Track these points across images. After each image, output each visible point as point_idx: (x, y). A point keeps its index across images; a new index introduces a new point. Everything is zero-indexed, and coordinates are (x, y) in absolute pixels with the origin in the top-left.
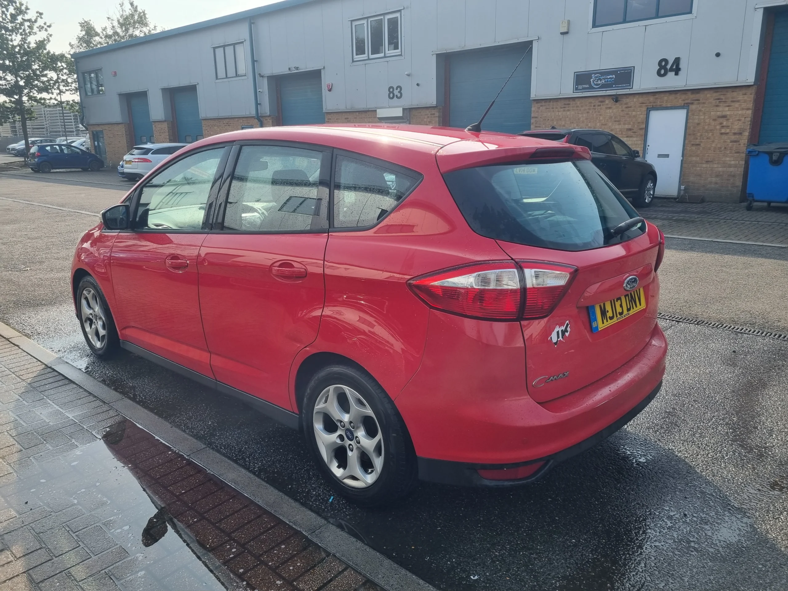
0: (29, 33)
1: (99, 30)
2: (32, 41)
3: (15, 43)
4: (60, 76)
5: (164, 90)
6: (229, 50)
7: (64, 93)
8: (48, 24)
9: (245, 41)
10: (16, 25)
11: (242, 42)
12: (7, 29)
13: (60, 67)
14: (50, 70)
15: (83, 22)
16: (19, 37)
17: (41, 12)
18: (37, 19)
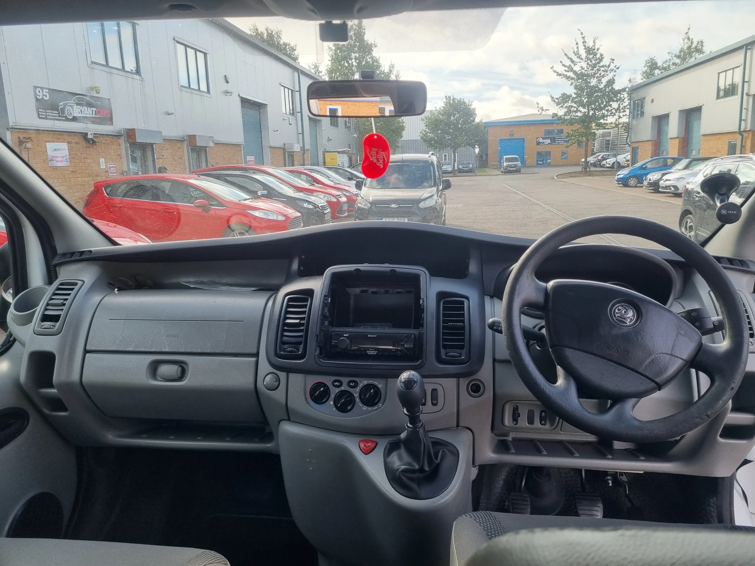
0: (603, 75)
1: (660, 64)
2: (604, 81)
3: (592, 85)
4: (621, 105)
5: (681, 111)
6: (730, 73)
7: (622, 118)
8: (617, 67)
9: (741, 65)
10: (595, 71)
11: (739, 66)
12: (588, 76)
13: (622, 98)
14: (613, 102)
15: (649, 59)
16: (596, 80)
17: (613, 58)
18: (610, 64)
